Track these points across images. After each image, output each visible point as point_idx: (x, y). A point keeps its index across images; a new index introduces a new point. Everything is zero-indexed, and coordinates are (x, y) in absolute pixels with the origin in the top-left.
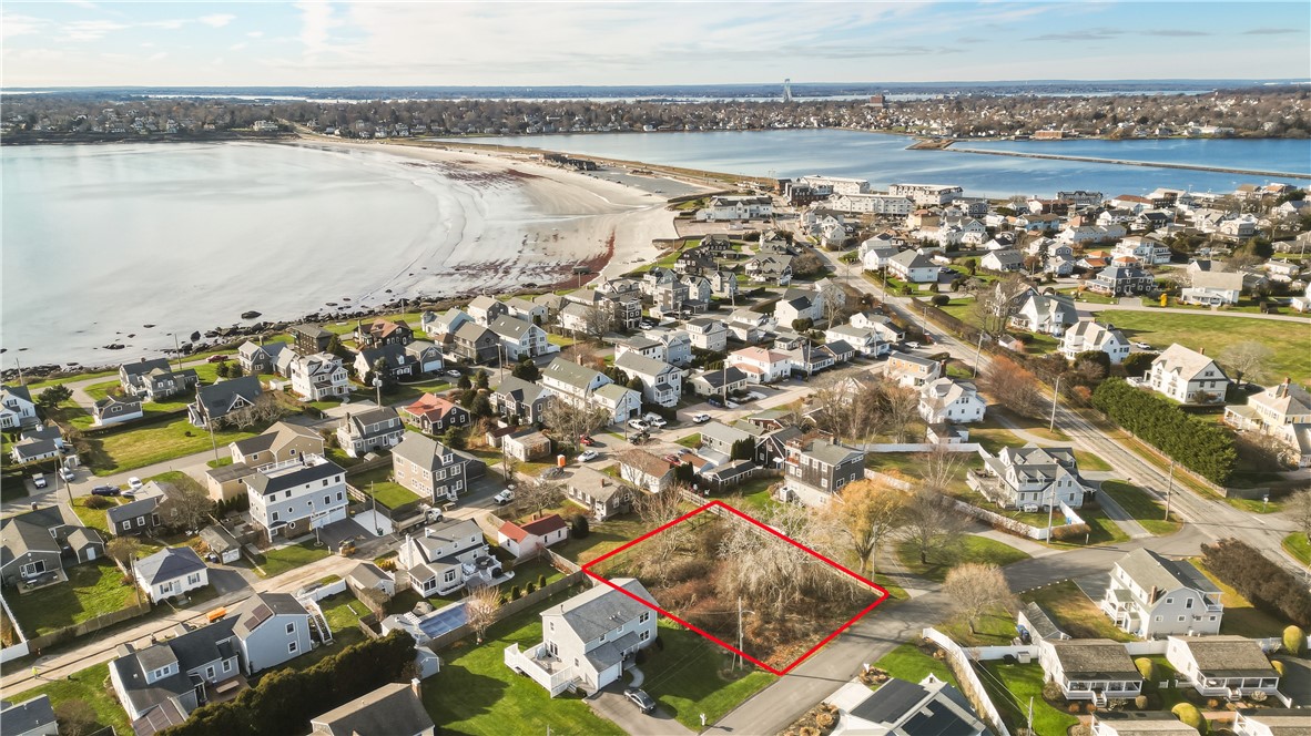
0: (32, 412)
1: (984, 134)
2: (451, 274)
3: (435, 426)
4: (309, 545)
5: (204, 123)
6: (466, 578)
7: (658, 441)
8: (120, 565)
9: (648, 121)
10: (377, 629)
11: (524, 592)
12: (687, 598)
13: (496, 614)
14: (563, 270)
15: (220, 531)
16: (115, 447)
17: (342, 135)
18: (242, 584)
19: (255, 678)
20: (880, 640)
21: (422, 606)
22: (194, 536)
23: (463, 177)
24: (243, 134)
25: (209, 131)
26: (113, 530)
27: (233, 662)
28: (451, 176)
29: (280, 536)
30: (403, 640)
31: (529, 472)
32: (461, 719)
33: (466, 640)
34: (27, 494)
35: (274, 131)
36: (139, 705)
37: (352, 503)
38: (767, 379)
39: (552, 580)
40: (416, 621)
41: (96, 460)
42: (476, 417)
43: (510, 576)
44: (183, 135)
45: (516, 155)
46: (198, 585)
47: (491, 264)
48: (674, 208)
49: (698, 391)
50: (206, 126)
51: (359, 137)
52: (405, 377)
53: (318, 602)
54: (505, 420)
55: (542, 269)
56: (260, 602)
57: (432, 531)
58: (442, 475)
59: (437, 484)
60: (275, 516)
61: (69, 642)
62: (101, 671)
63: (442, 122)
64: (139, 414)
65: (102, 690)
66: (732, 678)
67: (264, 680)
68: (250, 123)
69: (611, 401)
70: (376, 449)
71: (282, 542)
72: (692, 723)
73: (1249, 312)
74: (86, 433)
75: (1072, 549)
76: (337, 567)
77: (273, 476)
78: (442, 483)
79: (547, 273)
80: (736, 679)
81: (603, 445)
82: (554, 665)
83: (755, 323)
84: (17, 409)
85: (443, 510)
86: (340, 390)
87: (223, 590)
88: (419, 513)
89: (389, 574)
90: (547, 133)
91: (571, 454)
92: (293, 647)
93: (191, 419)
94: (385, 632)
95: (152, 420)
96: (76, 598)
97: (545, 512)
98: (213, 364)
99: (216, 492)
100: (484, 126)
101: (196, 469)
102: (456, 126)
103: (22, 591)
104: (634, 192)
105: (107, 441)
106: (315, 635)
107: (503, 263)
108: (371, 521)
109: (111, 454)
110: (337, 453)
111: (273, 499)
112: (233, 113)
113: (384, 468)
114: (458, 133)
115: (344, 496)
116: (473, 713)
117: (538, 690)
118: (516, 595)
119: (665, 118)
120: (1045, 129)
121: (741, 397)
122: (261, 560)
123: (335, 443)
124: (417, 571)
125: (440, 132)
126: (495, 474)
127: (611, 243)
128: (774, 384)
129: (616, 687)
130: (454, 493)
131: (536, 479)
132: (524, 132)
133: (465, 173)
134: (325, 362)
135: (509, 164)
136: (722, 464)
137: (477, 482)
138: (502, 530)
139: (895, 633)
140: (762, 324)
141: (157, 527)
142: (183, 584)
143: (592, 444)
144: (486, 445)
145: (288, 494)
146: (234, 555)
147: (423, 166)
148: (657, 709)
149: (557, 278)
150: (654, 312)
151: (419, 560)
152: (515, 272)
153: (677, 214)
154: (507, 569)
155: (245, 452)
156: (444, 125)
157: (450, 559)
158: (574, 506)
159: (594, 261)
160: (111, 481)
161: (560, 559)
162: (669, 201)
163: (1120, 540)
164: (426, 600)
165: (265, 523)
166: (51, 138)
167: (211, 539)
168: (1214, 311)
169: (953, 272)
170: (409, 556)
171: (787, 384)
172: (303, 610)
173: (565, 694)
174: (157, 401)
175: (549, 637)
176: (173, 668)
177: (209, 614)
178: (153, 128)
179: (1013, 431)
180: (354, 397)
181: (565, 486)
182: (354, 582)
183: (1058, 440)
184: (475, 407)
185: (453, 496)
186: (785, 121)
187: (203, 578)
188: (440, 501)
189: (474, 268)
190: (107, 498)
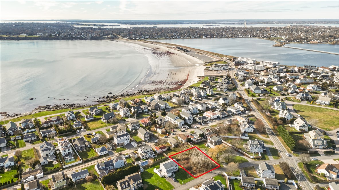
0: (74, 116)
1: (296, 41)
2: (151, 84)
3: (145, 125)
4: (123, 147)
5: (97, 35)
6: (149, 156)
7: (186, 132)
8: (94, 149)
9: (204, 35)
10: (134, 164)
11: (158, 160)
12: (185, 163)
13: (153, 163)
14: (176, 83)
15: (109, 144)
16: (90, 125)
17: (129, 39)
18: (113, 154)
19: (116, 169)
20: (215, 174)
21: (141, 160)
22: (104, 144)
23: (156, 53)
24: (106, 38)
25: (98, 37)
26: (92, 142)
27: (113, 167)
28: (154, 53)
29: (119, 146)
30: (138, 166)
31: (161, 136)
32: (146, 179)
33: (148, 167)
34: (76, 134)
35: (113, 37)
36: (100, 172)
37: (131, 140)
38: (212, 119)
39: (163, 158)
40: (140, 163)
41: (87, 128)
42: (153, 124)
43: (156, 156)
44: (93, 38)
45: (170, 46)
46: (106, 153)
47: (160, 81)
48: (205, 65)
49: (197, 121)
50: (98, 36)
51: (133, 39)
52: (140, 113)
53: (125, 158)
54: (158, 125)
55: (171, 83)
56: (117, 158)
57: (144, 147)
58: (146, 136)
59: (145, 138)
60: (118, 142)
61: (88, 161)
62: (93, 166)
63: (152, 35)
64: (93, 118)
65: (94, 169)
66: (189, 177)
67: (118, 170)
68: (108, 35)
69: (178, 122)
70: (135, 129)
71: (119, 147)
72: (181, 183)
73: (331, 107)
74: (84, 122)
75: (257, 161)
76: (128, 152)
77: (118, 135)
78: (146, 138)
79: (172, 84)
80: (190, 178)
81: (176, 132)
82: (161, 172)
83: (213, 104)
84: (72, 116)
85: (146, 143)
86: (128, 115)
87: (110, 154)
88: (142, 143)
89: (136, 154)
90: (178, 38)
91: (169, 133)
92: (121, 165)
93: (102, 120)
94: (135, 164)
95: (95, 120)
96: (87, 154)
97: (163, 145)
98: (104, 107)
99: (108, 136)
100: (163, 36)
101: (104, 131)
102: (156, 36)
103: (79, 152)
104: (196, 60)
105: (88, 123)
106: (125, 164)
107: (163, 81)
108: (134, 144)
109: (89, 127)
110: (128, 129)
111: (118, 139)
112: (104, 32)
113: (136, 134)
114: (156, 38)
115: (129, 139)
116: (148, 178)
117: (158, 176)
118: (157, 160)
119: (209, 34)
120: (314, 40)
121: (205, 123)
122: (116, 150)
123: (128, 127)
124: (141, 154)
125: (152, 38)
126: (155, 136)
127: (188, 76)
128: (213, 120)
129: (170, 177)
130: (148, 139)
131: (162, 138)
132: (172, 38)
133: (157, 52)
134: (126, 110)
135: (168, 49)
136: (197, 138)
137: (152, 138)
138: (156, 148)
139: (219, 173)
140: (215, 104)
141: (99, 142)
142: (104, 153)
143: (174, 131)
144: (154, 130)
145: (120, 138)
146: (111, 148)
147: (147, 49)
148: (176, 181)
149: (174, 86)
150: (193, 99)
151: (141, 152)
152: (165, 84)
153: (205, 67)
154: (156, 155)
155: (113, 129)
156: (153, 36)
157: (146, 153)
158: (169, 144)
159: (183, 81)
160: (90, 132)
161: (165, 154)
162: (205, 63)
163: (267, 160)
164: (142, 159)
165: (116, 143)
166: (64, 38)
167: (108, 145)
168: (322, 107)
169: (266, 90)
170: (140, 151)
171: (216, 120)
172: (123, 159)
173: (162, 177)
174: (96, 115)
175: (161, 168)
176: (104, 167)
177: (108, 159)
178: (86, 36)
179: (258, 135)
180: (131, 117)
181: (167, 140)
182: (131, 155)
183: (267, 138)
184: (153, 122)
185: (148, 140)
186: (241, 35)
187: (107, 152)
188: (145, 141)
189: (156, 82)
190: (90, 136)
